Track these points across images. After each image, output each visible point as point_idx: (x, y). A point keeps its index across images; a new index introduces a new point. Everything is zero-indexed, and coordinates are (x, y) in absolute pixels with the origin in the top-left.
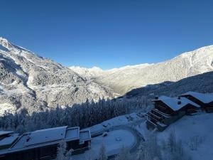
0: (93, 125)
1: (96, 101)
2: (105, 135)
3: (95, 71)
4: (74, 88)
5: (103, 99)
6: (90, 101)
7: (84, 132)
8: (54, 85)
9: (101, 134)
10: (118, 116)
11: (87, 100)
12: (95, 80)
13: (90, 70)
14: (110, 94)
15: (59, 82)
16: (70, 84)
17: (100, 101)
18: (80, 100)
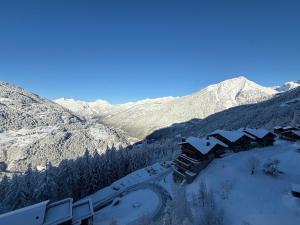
0: (97, 190)
1: (102, 151)
2: (117, 203)
3: (100, 105)
4: (63, 134)
5: (114, 148)
6: (91, 153)
7: (81, 205)
8: (23, 131)
9: (110, 203)
10: (135, 170)
11: (87, 152)
12: (99, 119)
13: (92, 104)
14: (124, 140)
15: (33, 125)
16: (55, 128)
17: (108, 150)
18: (74, 152)
